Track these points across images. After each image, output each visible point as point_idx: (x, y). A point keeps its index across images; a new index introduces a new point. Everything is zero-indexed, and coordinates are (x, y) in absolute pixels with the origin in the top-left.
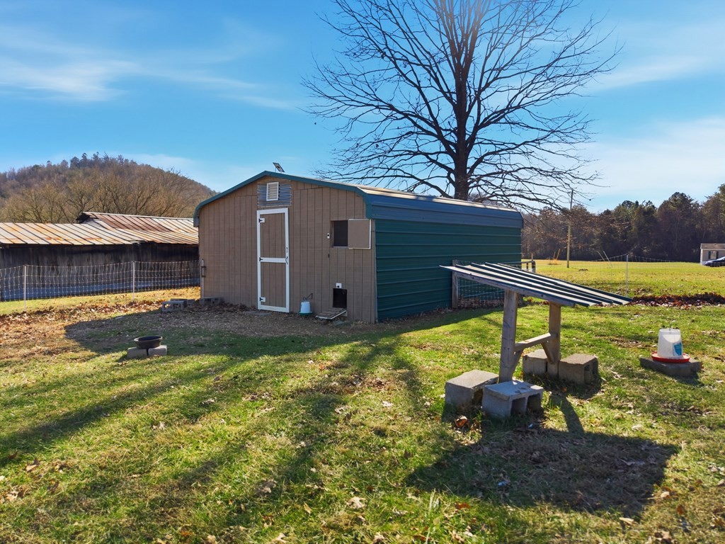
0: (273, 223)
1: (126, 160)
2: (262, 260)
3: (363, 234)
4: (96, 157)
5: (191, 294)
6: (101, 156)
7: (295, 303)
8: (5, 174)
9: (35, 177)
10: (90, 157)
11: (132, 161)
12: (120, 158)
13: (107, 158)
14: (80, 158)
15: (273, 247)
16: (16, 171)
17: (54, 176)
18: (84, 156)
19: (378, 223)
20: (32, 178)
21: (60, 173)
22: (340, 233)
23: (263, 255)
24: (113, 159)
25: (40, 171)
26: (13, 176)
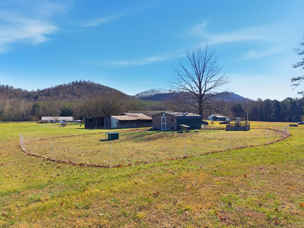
0: (164, 119)
1: (91, 82)
2: (162, 123)
3: (175, 121)
4: (80, 81)
5: (152, 128)
6: (82, 81)
7: (167, 129)
8: (50, 88)
9: (60, 89)
10: (78, 81)
11: (93, 82)
12: (89, 81)
13: (84, 81)
14: (75, 82)
15: (164, 122)
16: (54, 87)
17: (67, 89)
18: (76, 81)
19: (177, 120)
20: (59, 89)
21: (69, 88)
22: (172, 120)
23: (162, 122)
24: (87, 82)
25: (62, 87)
26: (53, 89)
